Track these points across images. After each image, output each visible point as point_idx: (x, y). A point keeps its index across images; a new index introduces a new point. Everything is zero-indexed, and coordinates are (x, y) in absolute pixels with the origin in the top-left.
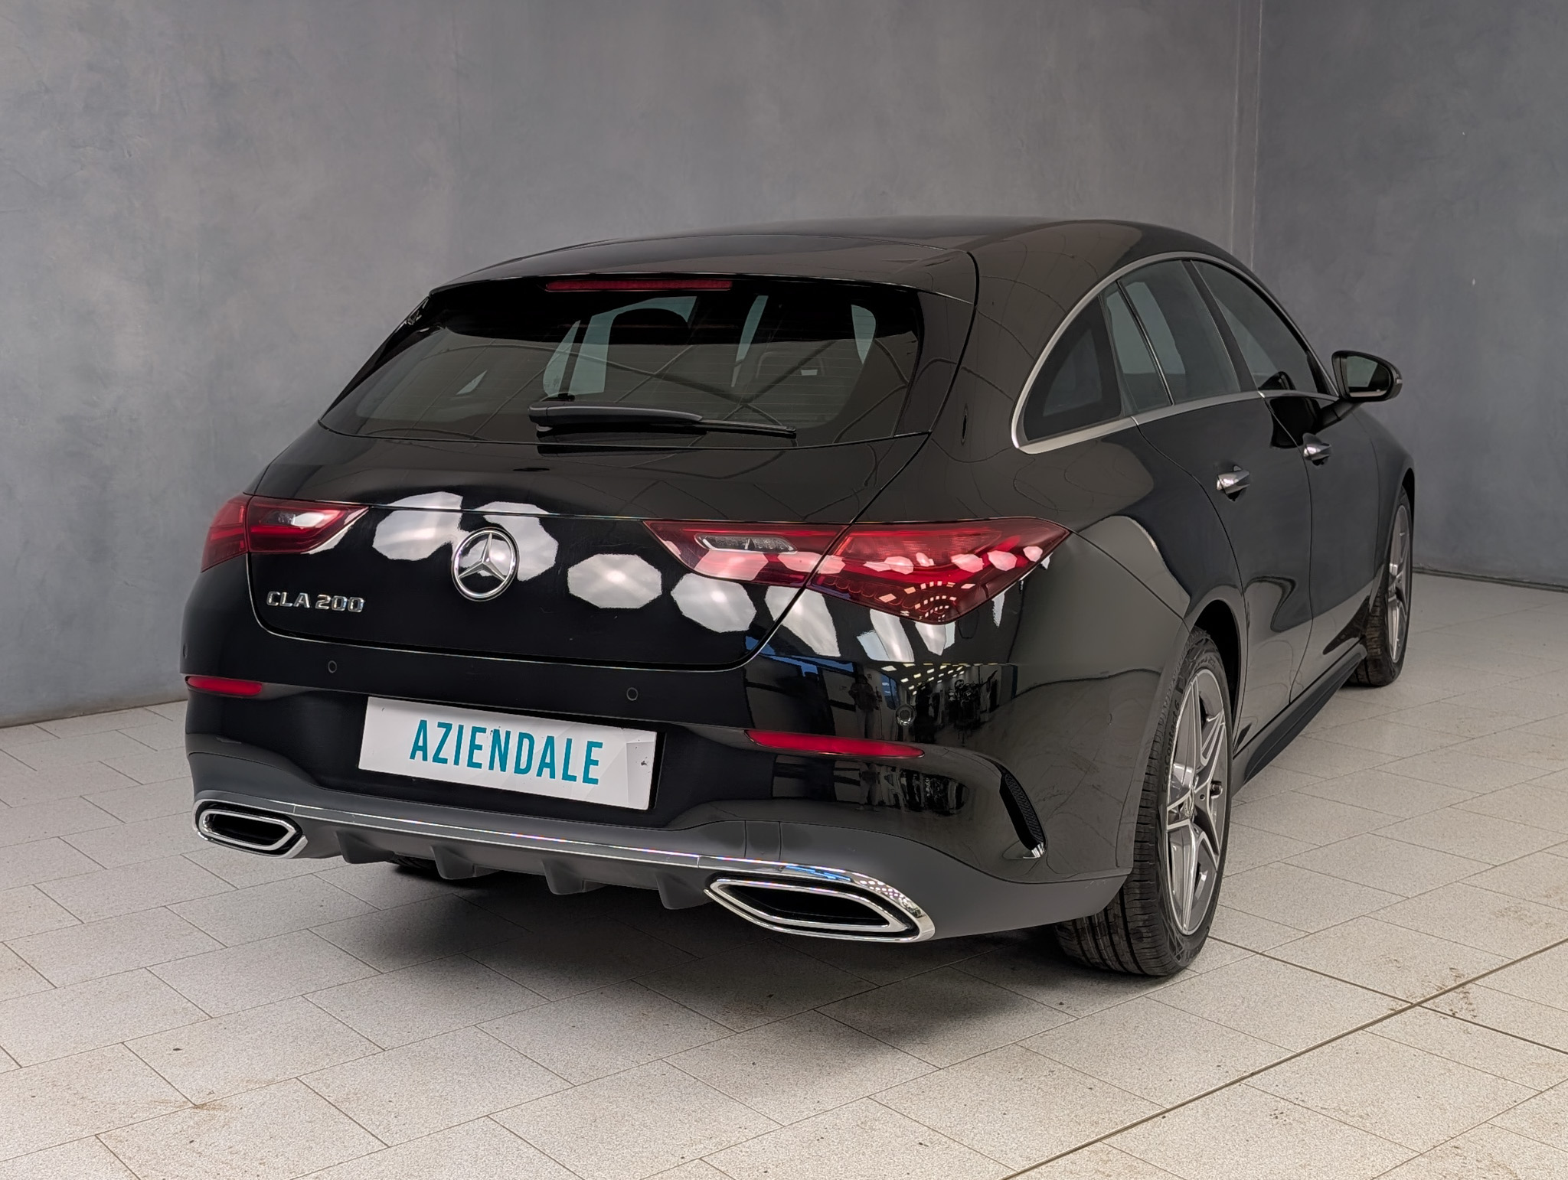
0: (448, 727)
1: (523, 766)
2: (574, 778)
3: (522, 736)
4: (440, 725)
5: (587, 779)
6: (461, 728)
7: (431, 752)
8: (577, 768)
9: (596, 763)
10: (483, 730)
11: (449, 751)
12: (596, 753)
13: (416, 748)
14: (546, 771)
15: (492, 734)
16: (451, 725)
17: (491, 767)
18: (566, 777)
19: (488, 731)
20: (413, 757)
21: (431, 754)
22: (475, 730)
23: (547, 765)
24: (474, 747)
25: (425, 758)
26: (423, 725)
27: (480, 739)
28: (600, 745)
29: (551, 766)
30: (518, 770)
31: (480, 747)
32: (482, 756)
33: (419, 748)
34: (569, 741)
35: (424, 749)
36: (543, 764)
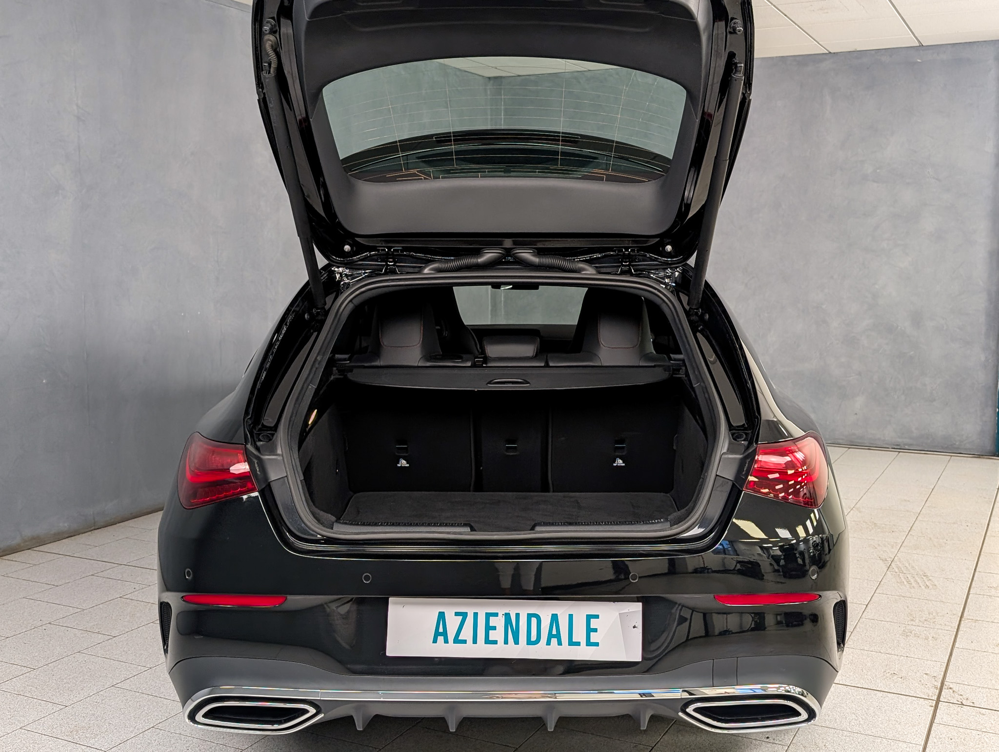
0: (464, 615)
1: (534, 637)
2: (578, 644)
3: (530, 616)
4: (457, 614)
5: (589, 643)
6: (476, 615)
7: (451, 636)
8: (580, 635)
9: (595, 630)
10: (496, 615)
11: (467, 633)
12: (594, 623)
13: (437, 634)
14: (554, 641)
15: (504, 616)
16: (467, 613)
17: (506, 642)
18: (571, 643)
19: (500, 615)
20: (435, 641)
21: (451, 637)
22: (488, 616)
23: (554, 635)
24: (489, 628)
25: (446, 641)
26: (442, 616)
27: (493, 621)
28: (597, 617)
29: (558, 636)
30: (529, 642)
31: (494, 628)
32: (497, 635)
33: (440, 633)
34: (571, 616)
35: (445, 634)
36: (550, 636)
